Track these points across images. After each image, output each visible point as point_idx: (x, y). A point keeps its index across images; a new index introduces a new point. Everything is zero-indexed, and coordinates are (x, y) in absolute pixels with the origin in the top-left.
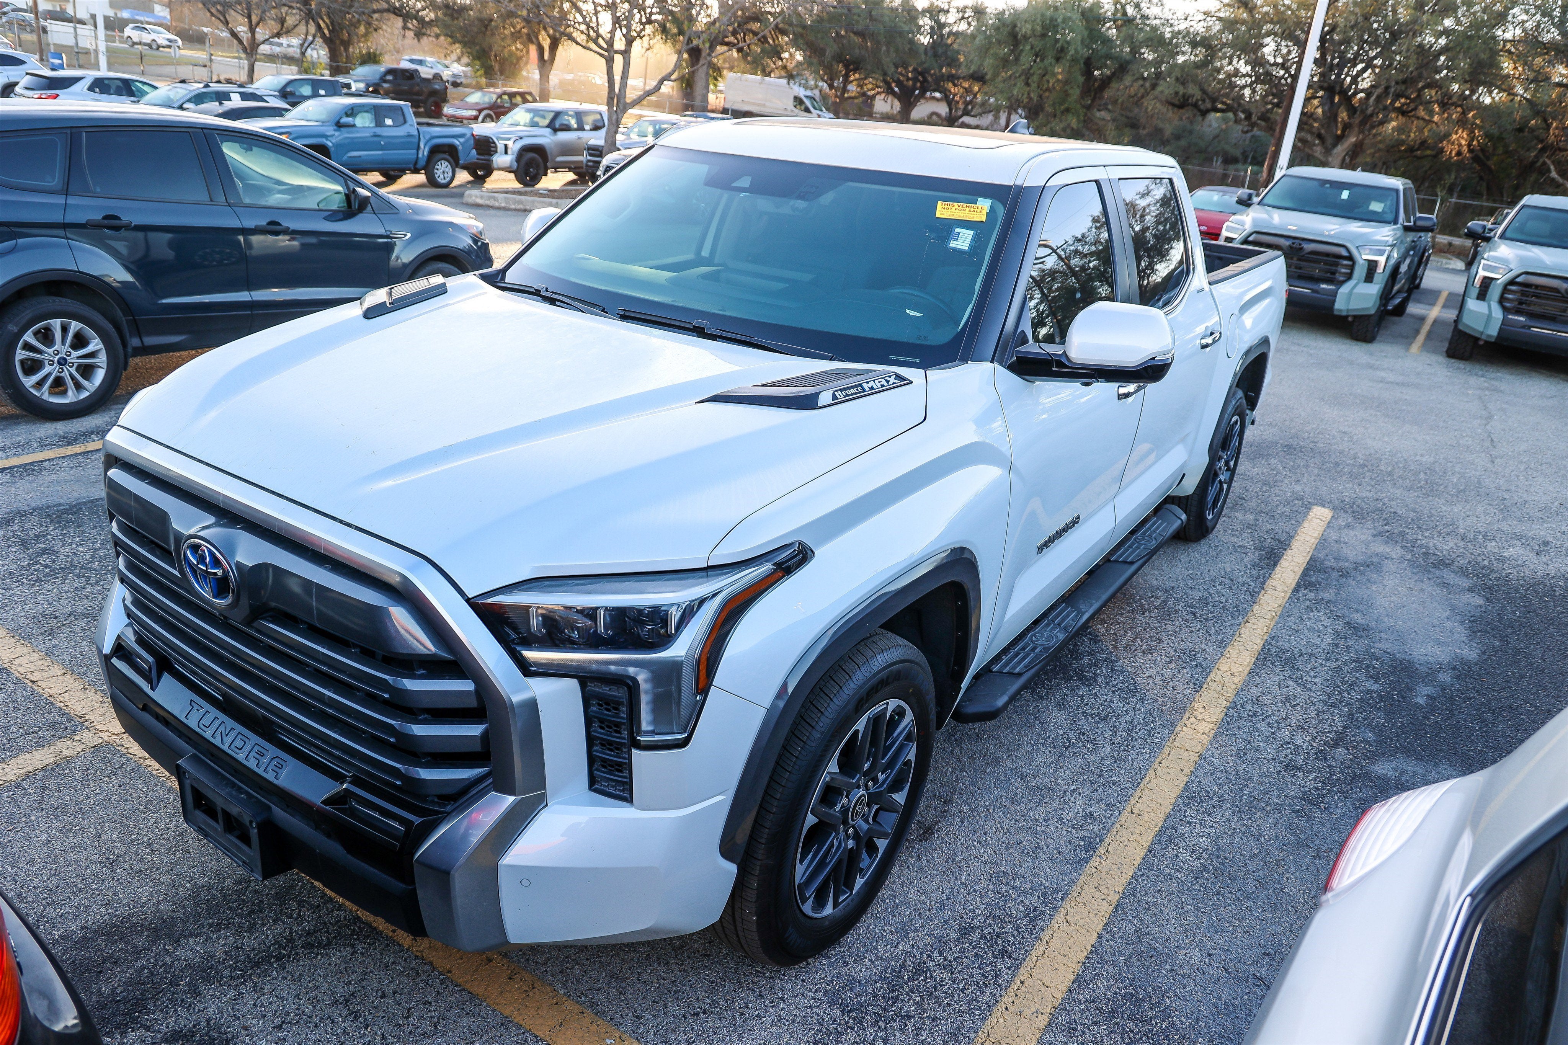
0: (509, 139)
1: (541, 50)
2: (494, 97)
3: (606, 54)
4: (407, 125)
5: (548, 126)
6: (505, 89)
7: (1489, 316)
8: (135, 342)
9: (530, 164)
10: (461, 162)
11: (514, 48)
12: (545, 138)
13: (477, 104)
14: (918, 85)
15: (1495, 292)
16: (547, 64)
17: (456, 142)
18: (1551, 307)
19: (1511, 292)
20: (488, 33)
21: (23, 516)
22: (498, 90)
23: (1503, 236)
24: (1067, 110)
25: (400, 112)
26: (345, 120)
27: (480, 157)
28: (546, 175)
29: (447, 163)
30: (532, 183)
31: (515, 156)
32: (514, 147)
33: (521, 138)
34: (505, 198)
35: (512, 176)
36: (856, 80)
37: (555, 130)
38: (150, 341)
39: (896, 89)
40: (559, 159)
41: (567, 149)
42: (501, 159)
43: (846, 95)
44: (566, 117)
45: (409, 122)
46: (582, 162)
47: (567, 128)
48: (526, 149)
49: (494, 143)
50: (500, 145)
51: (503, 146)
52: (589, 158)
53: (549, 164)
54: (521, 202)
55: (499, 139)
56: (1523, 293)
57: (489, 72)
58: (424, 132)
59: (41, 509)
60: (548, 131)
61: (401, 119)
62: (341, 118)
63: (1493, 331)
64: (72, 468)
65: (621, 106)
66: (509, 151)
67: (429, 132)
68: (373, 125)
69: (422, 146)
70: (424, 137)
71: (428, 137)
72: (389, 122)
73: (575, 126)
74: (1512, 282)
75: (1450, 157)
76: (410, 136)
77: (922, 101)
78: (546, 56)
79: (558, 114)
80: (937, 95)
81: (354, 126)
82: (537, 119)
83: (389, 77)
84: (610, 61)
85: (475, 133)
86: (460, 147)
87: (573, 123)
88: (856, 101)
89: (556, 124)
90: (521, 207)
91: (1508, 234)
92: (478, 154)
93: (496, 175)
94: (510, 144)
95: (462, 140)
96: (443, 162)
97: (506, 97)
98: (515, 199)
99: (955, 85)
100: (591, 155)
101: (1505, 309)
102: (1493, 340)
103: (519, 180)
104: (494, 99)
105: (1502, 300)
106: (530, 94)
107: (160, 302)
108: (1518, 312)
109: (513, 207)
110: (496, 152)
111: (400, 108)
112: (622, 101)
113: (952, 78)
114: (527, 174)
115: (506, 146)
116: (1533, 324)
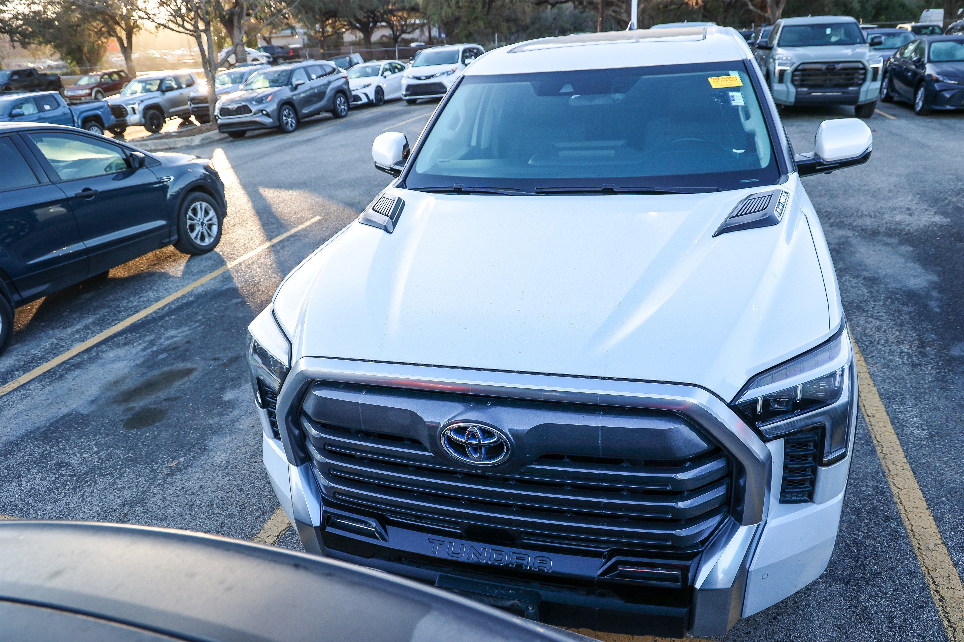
0: (134, 104)
1: (120, 40)
2: (98, 79)
3: (194, 34)
4: (61, 107)
5: (158, 90)
6: (104, 71)
7: (788, 92)
8: (16, 297)
9: (152, 118)
10: (106, 125)
11: (100, 42)
12: (158, 98)
13: (87, 85)
14: (371, 19)
15: (788, 77)
16: (128, 49)
17: (99, 112)
18: (819, 80)
19: (797, 75)
20: (78, 35)
21: (18, 444)
22: (99, 73)
23: (779, 45)
24: (476, 18)
25: (53, 100)
26: (15, 111)
27: (118, 119)
28: (165, 123)
29: (96, 128)
30: (158, 130)
31: (141, 115)
32: (139, 108)
33: (142, 101)
34: (154, 143)
35: (142, 128)
36: (329, 24)
37: (163, 92)
38: (26, 294)
39: (358, 25)
40: (171, 110)
41: (175, 103)
42: (132, 118)
43: (325, 35)
44: (168, 82)
45: (62, 105)
46: (188, 109)
47: (170, 89)
48: (147, 109)
49: (124, 108)
50: (129, 108)
51: (131, 110)
52: (193, 106)
53: (165, 115)
54: (165, 144)
55: (127, 104)
56: (803, 75)
57: (79, 62)
58: (75, 110)
59: (26, 435)
60: (159, 93)
61: (56, 104)
62: (11, 111)
63: (792, 99)
64: (22, 400)
65: (213, 67)
66: (137, 112)
67: (78, 109)
68: (36, 111)
69: (76, 120)
70: (76, 114)
71: (78, 113)
72: (47, 107)
73: (175, 86)
74: (796, 70)
75: (693, 7)
76: (65, 114)
77: (376, 30)
78: (126, 44)
79: (162, 81)
80: (384, 24)
81: (23, 115)
82: (148, 87)
83: (16, 77)
84: (199, 39)
85: (109, 104)
86: (102, 115)
87: (174, 85)
88: (332, 37)
89: (163, 87)
90: (166, 147)
91: (782, 43)
92: (116, 117)
93: (129, 130)
94: (136, 106)
95: (102, 110)
96: (93, 128)
97: (106, 77)
98: (161, 143)
99: (394, 16)
100: (194, 104)
101: (796, 86)
102: (792, 104)
103: (148, 129)
104: (99, 80)
105: (793, 81)
106: (122, 71)
107: (28, 263)
108: (802, 86)
109: (161, 148)
110: (127, 114)
111: (52, 96)
112: (213, 63)
113: (392, 12)
114: (152, 125)
115: (133, 109)
116: (813, 91)
